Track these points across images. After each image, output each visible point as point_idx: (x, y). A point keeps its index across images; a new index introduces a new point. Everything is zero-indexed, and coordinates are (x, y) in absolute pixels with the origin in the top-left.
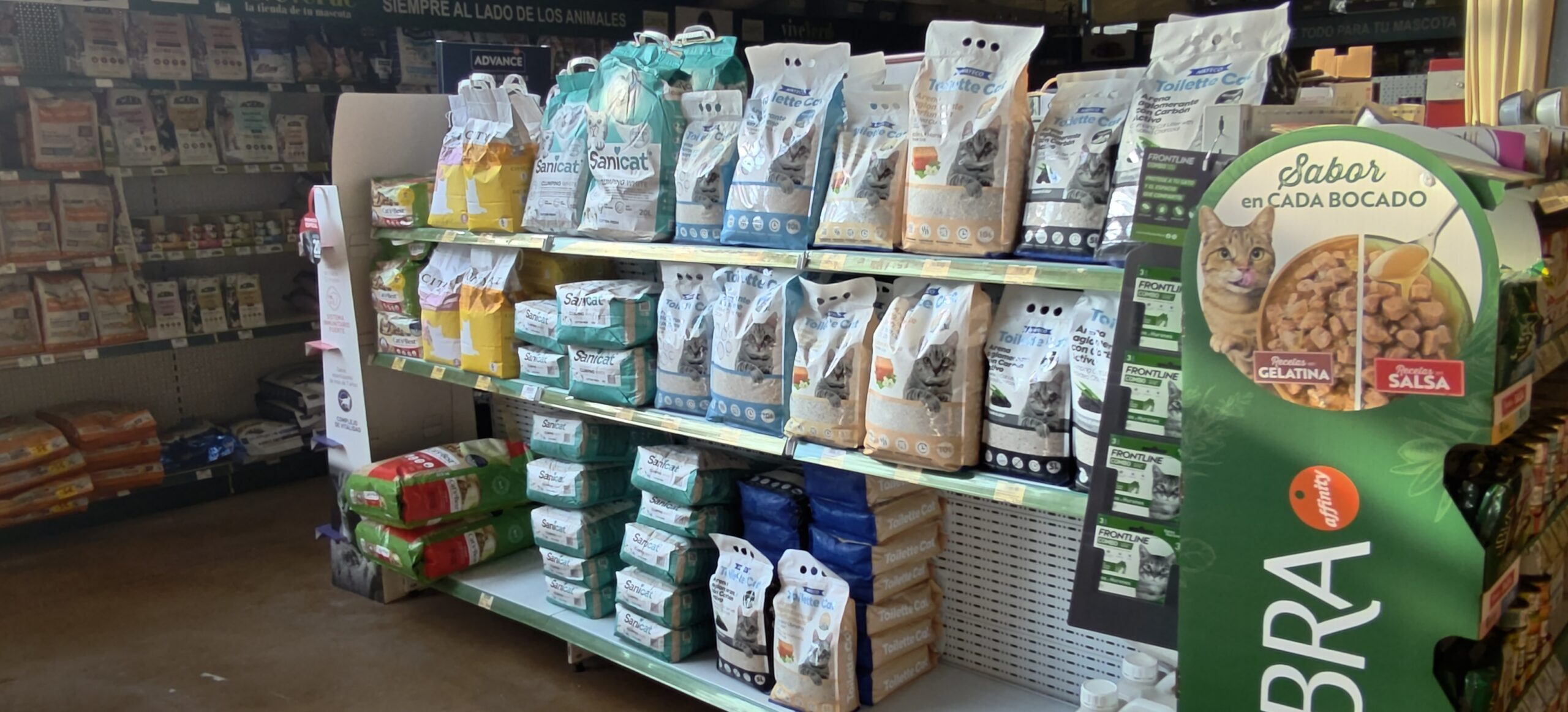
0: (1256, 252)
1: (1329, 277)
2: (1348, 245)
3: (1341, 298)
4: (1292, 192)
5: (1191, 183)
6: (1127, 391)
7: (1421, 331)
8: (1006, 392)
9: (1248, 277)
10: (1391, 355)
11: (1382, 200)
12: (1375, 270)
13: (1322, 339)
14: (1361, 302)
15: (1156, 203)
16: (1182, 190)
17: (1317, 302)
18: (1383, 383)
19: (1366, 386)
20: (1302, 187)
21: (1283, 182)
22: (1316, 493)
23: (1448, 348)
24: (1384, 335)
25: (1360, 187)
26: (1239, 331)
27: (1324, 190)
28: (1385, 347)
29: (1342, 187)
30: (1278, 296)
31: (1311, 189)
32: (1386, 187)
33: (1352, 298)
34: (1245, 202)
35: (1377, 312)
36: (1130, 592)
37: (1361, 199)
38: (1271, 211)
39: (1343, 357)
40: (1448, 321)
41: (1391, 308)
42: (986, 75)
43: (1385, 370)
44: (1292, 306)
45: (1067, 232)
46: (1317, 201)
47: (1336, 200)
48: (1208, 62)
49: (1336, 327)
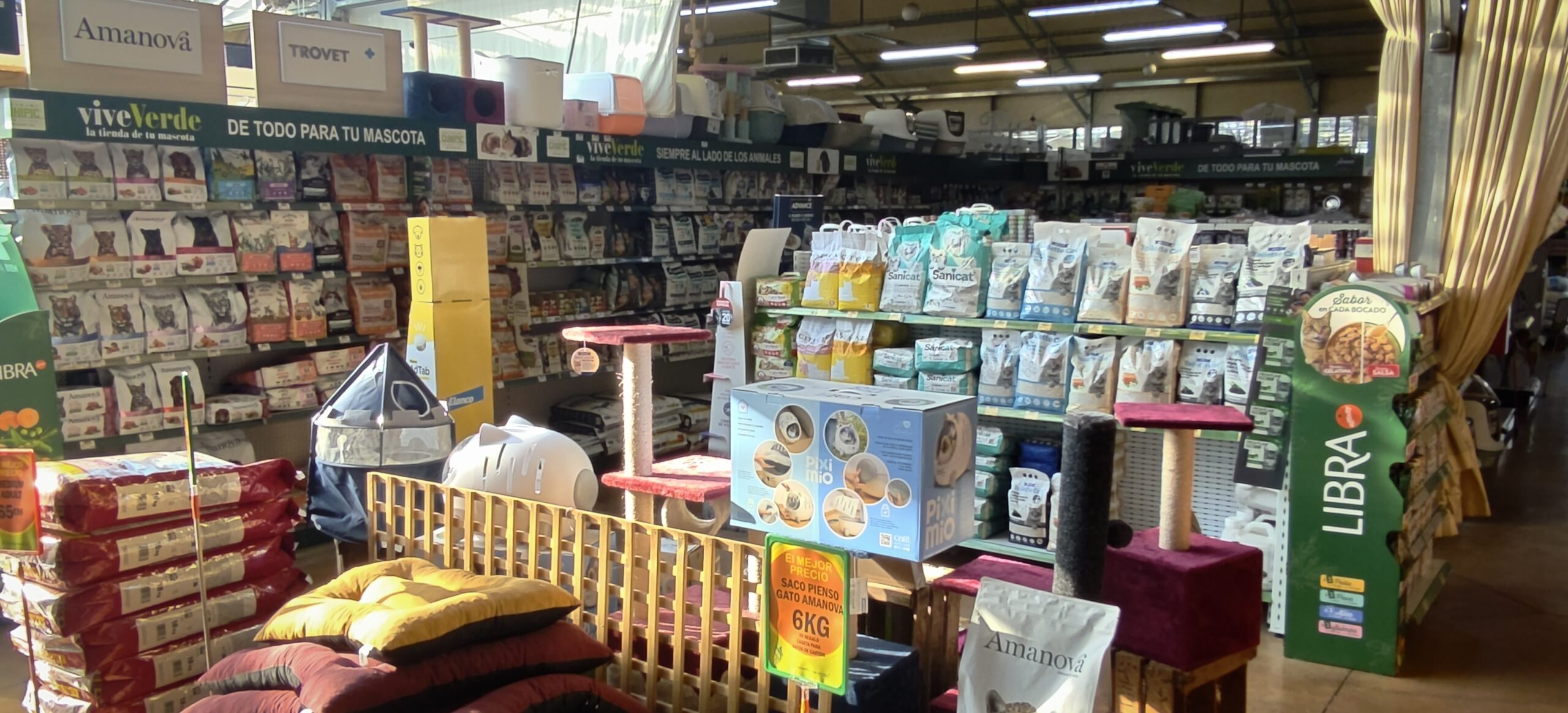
0: (1324, 327)
1: (1352, 336)
2: (1357, 326)
3: (1356, 344)
4: (1338, 306)
5: (1286, 300)
6: (1259, 383)
7: (1384, 355)
8: (1190, 387)
9: (1321, 336)
10: (1374, 364)
11: (1371, 310)
12: (1368, 334)
13: (1348, 358)
14: (1363, 345)
15: (1273, 307)
16: (1284, 302)
17: (1346, 345)
18: (1370, 373)
19: (1365, 375)
20: (1342, 305)
21: (1335, 303)
22: (1345, 415)
23: (1393, 361)
24: (1371, 356)
25: (1363, 305)
26: (1317, 356)
27: (1350, 306)
28: (1372, 360)
29: (1356, 305)
30: (1333, 341)
31: (1345, 306)
32: (1372, 306)
33: (1360, 343)
34: (1320, 309)
35: (1368, 349)
36: (1260, 467)
37: (1363, 310)
38: (1330, 313)
39: (1356, 364)
40: (1393, 351)
41: (1374, 347)
42: (1170, 245)
43: (1371, 369)
44: (1338, 347)
45: (1215, 317)
46: (1347, 310)
47: (1354, 310)
48: (1276, 245)
49: (1353, 354)
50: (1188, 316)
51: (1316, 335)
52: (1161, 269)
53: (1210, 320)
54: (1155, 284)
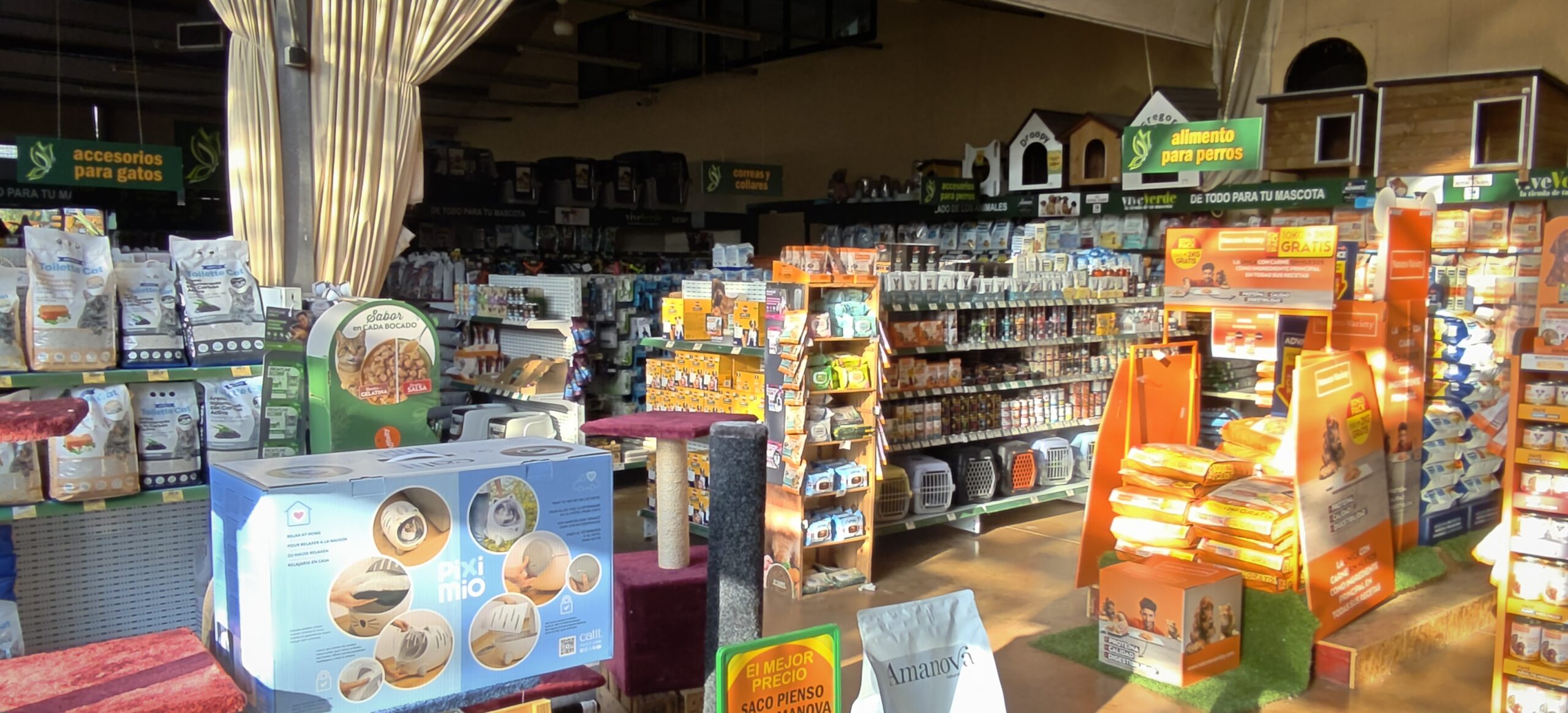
0: (359, 348)
1: (386, 354)
2: (390, 343)
3: (390, 362)
4: (372, 324)
6: (268, 420)
7: (417, 370)
8: (159, 440)
9: (356, 358)
10: (409, 380)
11: (403, 326)
12: (401, 351)
13: (384, 378)
14: (397, 363)
17: (382, 364)
18: (406, 391)
19: (400, 393)
20: (376, 322)
21: (369, 320)
22: (385, 438)
23: (425, 375)
24: (405, 374)
25: (395, 321)
26: (353, 379)
27: (383, 323)
28: (406, 378)
29: (389, 322)
30: (368, 363)
31: (379, 323)
32: (404, 321)
33: (394, 361)
34: (354, 329)
35: (402, 366)
37: (396, 326)
38: (364, 331)
39: (392, 384)
40: (425, 366)
41: (407, 364)
42: (80, 263)
43: (406, 386)
44: (373, 367)
45: (162, 351)
46: (381, 327)
47: (387, 326)
48: (211, 263)
49: (389, 373)
50: (122, 353)
51: (351, 357)
52: (81, 294)
53: (156, 356)
54: (76, 315)
